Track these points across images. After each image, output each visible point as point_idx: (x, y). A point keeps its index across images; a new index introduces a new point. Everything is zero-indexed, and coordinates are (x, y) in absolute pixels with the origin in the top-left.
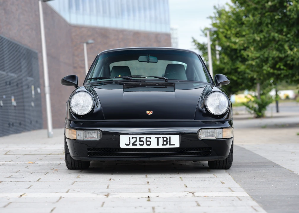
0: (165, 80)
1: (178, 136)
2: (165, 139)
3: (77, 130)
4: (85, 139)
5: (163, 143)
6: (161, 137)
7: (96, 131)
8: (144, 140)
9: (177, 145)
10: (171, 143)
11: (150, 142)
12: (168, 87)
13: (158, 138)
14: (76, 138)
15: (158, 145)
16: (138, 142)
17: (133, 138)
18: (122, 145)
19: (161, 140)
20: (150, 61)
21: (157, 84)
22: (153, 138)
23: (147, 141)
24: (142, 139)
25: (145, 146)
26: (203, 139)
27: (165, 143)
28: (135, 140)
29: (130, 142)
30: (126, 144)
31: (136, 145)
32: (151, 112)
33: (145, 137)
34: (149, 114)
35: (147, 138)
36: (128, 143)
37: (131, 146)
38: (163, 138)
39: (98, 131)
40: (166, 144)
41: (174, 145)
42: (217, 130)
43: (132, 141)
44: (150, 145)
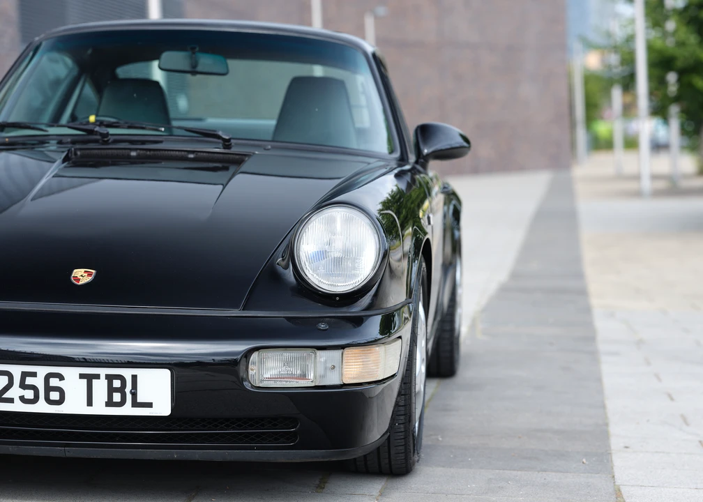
1: (164, 376)
2: (117, 383)
5: (110, 396)
6: (103, 377)
8: (39, 382)
9: (162, 407)
10: (139, 400)
11: (61, 391)
13: (90, 378)
15: (90, 403)
16: (16, 392)
19: (100, 387)
20: (199, 69)
21: (191, 156)
22: (72, 379)
23: (48, 388)
24: (29, 381)
25: (42, 407)
26: (261, 385)
28: (4, 380)
31: (11, 400)
32: (90, 274)
33: (42, 371)
34: (79, 280)
35: (48, 377)
40: (122, 403)
41: (149, 405)
42: (319, 353)
44: (60, 402)
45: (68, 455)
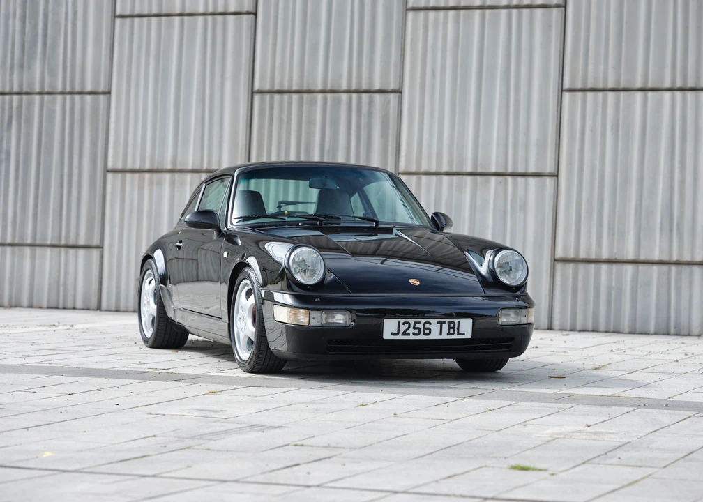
1: (470, 320)
2: (452, 325)
3: (309, 310)
4: (325, 324)
5: (449, 331)
6: (446, 322)
7: (344, 312)
8: (421, 326)
9: (469, 335)
10: (460, 332)
11: (430, 329)
13: (441, 323)
14: (309, 323)
15: (441, 334)
16: (411, 331)
17: (403, 324)
18: (387, 335)
19: (445, 327)
21: (366, 230)
22: (434, 324)
23: (425, 329)
24: (417, 326)
25: (422, 337)
26: (502, 324)
27: (451, 331)
28: (406, 326)
29: (398, 330)
30: (392, 334)
31: (409, 334)
32: (417, 281)
33: (422, 321)
34: (415, 284)
35: (425, 323)
36: (396, 332)
37: (400, 337)
38: (449, 323)
39: (348, 312)
40: (453, 334)
41: (464, 334)
42: (521, 310)
43: (403, 328)
44: (429, 334)
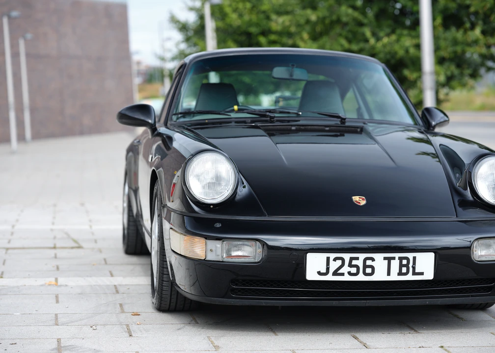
0: (340, 120)
1: (431, 256)
2: (405, 262)
3: (206, 239)
4: (226, 260)
5: (400, 269)
6: (397, 258)
7: (253, 243)
8: (360, 263)
9: (429, 275)
10: (417, 271)
11: (373, 268)
12: (345, 134)
13: (389, 259)
14: (206, 256)
15: (389, 274)
16: (346, 269)
17: (335, 260)
18: (311, 275)
19: (395, 264)
20: (295, 77)
21: (327, 129)
22: (379, 260)
23: (365, 266)
24: (354, 262)
25: (361, 277)
27: (404, 270)
28: (339, 263)
29: (328, 269)
30: (319, 273)
31: (343, 274)
32: (363, 199)
33: (362, 256)
34: (359, 203)
35: (365, 260)
36: (324, 271)
37: (330, 277)
38: (401, 259)
39: (258, 243)
40: (407, 273)
41: (422, 274)
43: (334, 265)
44: (372, 274)
45: (367, 305)
